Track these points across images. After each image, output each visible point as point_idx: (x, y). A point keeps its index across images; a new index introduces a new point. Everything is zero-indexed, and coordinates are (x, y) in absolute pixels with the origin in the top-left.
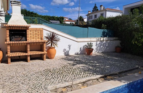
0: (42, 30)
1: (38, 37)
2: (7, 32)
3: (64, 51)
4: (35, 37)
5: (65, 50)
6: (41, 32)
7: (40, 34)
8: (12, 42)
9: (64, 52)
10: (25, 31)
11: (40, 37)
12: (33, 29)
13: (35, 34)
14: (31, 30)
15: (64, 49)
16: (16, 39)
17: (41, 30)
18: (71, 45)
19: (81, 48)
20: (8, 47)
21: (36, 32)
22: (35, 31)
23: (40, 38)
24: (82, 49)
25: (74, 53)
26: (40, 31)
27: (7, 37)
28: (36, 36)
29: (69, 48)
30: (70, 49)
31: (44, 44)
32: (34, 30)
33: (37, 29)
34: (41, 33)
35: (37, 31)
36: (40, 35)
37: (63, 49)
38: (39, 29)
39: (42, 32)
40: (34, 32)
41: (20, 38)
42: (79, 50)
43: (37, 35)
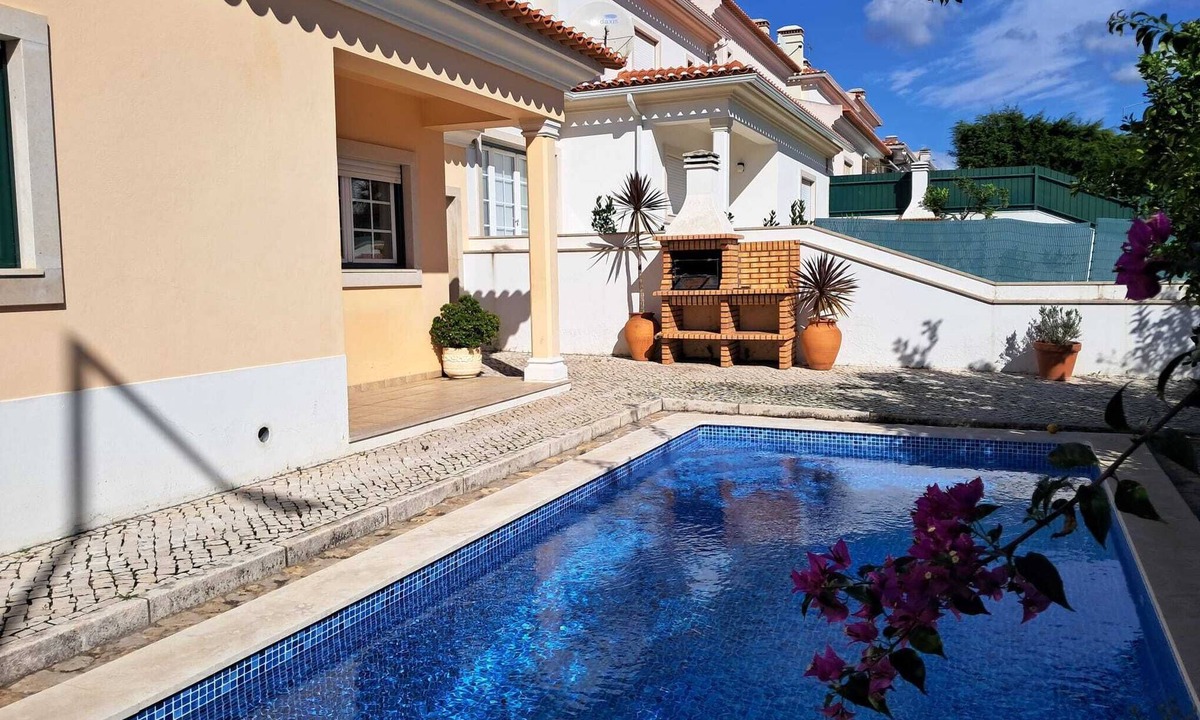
0: (793, 246)
1: (779, 278)
2: (665, 260)
3: (896, 350)
4: (765, 276)
5: (906, 344)
6: (789, 255)
7: (784, 264)
8: (676, 293)
9: (898, 355)
10: (717, 254)
11: (784, 275)
12: (759, 247)
13: (766, 265)
14: (751, 251)
15: (899, 341)
16: (689, 283)
17: (790, 250)
18: (940, 322)
19: (1011, 341)
20: (664, 309)
21: (769, 256)
22: (766, 254)
23: (785, 280)
24: (1021, 345)
25: (965, 365)
26: (785, 253)
27: (665, 276)
28: (770, 273)
29: (927, 334)
30: (933, 338)
31: (781, 304)
32: (762, 251)
33: (776, 247)
34: (790, 261)
35: (773, 253)
36: (784, 269)
37: (894, 339)
38: (781, 245)
39: (793, 258)
40: (772, 264)
41: (701, 281)
42: (1003, 350)
43: (774, 270)
